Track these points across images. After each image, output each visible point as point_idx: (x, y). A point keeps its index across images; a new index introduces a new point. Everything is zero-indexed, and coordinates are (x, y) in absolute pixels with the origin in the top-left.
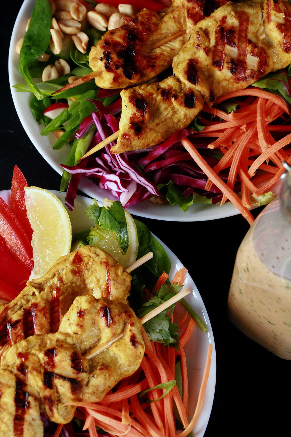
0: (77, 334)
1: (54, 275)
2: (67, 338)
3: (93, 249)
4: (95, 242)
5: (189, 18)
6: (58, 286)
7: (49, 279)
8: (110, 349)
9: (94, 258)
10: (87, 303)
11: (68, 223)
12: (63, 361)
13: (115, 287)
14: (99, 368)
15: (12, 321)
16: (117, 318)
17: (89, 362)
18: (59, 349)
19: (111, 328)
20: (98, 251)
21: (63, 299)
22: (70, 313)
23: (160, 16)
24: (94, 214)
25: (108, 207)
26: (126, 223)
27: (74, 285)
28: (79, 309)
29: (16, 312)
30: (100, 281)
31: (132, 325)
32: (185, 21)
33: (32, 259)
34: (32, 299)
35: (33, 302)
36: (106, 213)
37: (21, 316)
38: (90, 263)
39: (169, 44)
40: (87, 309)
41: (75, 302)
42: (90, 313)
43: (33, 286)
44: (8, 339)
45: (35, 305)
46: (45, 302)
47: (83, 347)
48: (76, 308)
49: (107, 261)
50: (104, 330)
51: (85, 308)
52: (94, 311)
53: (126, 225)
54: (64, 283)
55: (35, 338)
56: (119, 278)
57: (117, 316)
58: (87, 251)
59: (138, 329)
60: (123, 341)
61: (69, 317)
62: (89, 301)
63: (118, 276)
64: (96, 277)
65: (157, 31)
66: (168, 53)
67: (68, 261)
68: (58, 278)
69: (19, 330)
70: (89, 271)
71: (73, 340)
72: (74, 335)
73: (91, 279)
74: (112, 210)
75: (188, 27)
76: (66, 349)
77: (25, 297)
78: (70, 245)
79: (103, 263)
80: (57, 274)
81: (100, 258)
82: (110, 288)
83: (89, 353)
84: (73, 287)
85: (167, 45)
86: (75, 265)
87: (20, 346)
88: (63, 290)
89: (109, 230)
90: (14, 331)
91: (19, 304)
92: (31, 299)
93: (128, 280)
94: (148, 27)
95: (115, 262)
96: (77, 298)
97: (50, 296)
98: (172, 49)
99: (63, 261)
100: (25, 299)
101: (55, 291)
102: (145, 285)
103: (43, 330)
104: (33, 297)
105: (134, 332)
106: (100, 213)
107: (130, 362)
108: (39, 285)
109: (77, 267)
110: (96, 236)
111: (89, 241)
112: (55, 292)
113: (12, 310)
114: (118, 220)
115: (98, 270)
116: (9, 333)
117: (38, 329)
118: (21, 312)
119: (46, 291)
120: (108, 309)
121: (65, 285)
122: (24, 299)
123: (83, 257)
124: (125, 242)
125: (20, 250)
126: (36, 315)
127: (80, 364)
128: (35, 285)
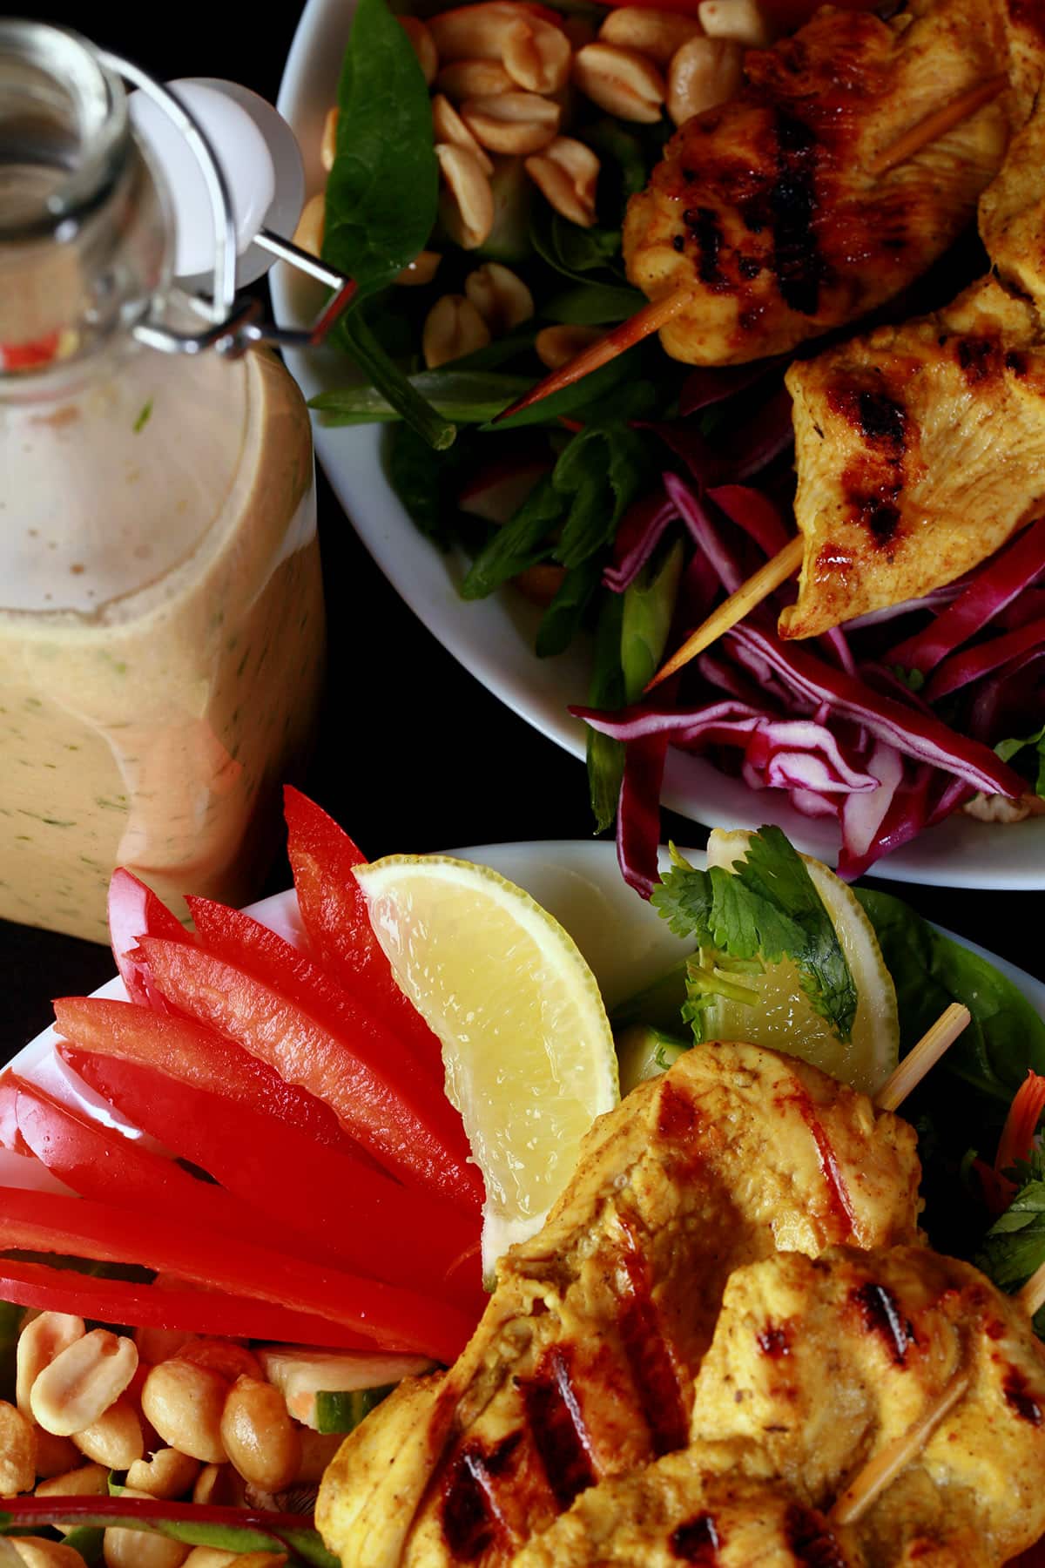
0: (783, 1429)
1: (600, 1205)
2: (742, 1456)
3: (726, 1054)
4: (716, 1021)
5: (1019, 23)
6: (632, 1246)
7: (583, 1226)
8: (929, 1454)
9: (746, 1092)
10: (785, 1288)
11: (582, 972)
12: (758, 1558)
13: (865, 1190)
14: (909, 1548)
15: (488, 1447)
16: (927, 1324)
17: (859, 1534)
18: (727, 1515)
19: (913, 1367)
20: (752, 1058)
21: (666, 1297)
22: (725, 1351)
23: (892, 27)
24: (688, 906)
25: (736, 864)
26: (825, 912)
27: (692, 1224)
28: (762, 1324)
29: (490, 1400)
30: (794, 1178)
31: (996, 1332)
32: (1001, 39)
33: (468, 1160)
34: (539, 1330)
35: (546, 1342)
36: (734, 893)
37: (517, 1416)
38: (734, 1118)
39: (950, 142)
40: (795, 1317)
41: (729, 1298)
42: (812, 1328)
43: (526, 1275)
44: (491, 1526)
45: (564, 1353)
46: (598, 1330)
47: (814, 1479)
48: (748, 1322)
49: (802, 1089)
50: (884, 1383)
51: (786, 1315)
52: (826, 1314)
53: (829, 920)
54: (651, 1226)
55: (609, 1493)
56: (868, 1149)
57: (925, 1312)
58: (705, 1070)
59: (1022, 1342)
60: (973, 1408)
61: (726, 1365)
62: (790, 1280)
63: (861, 1140)
64: (773, 1169)
65: (891, 92)
66: (948, 179)
67: (637, 1132)
68: (620, 1215)
69: (527, 1476)
70: (739, 1151)
71: (771, 1461)
72: (771, 1438)
73: (751, 1184)
74: (756, 874)
75: (1018, 60)
76: (755, 1504)
77: (507, 1331)
78: (613, 1062)
79: (787, 1103)
80: (610, 1200)
81: (770, 1086)
82: (848, 1200)
83: (850, 1496)
84: (689, 1234)
85: (937, 146)
86: (674, 1140)
87: (556, 1542)
88: (655, 1258)
89: (762, 960)
90: (507, 1488)
91: (491, 1363)
92: (535, 1332)
93: (906, 1144)
94: (853, 84)
95: (830, 1083)
96: (735, 1278)
97: (610, 1299)
98: (963, 163)
99: (616, 1136)
100: (512, 1339)
101: (623, 1270)
102: (975, 1149)
103: (625, 1448)
104: (538, 1319)
105: (1013, 1360)
106: (710, 898)
107: (1027, 1488)
108: (547, 1265)
109: (685, 1148)
110: (715, 995)
111: (690, 1022)
112: (623, 1277)
113: (473, 1400)
114: (793, 905)
115: (775, 1139)
116: (487, 1498)
117: (602, 1453)
118: (507, 1399)
119: (584, 1279)
120: (881, 1291)
121: (659, 1237)
122: (504, 1339)
123: (696, 1098)
124: (838, 991)
125: (404, 1133)
126: (578, 1395)
127: (831, 1555)
128: (532, 1267)
